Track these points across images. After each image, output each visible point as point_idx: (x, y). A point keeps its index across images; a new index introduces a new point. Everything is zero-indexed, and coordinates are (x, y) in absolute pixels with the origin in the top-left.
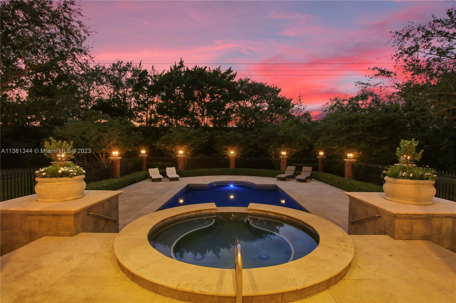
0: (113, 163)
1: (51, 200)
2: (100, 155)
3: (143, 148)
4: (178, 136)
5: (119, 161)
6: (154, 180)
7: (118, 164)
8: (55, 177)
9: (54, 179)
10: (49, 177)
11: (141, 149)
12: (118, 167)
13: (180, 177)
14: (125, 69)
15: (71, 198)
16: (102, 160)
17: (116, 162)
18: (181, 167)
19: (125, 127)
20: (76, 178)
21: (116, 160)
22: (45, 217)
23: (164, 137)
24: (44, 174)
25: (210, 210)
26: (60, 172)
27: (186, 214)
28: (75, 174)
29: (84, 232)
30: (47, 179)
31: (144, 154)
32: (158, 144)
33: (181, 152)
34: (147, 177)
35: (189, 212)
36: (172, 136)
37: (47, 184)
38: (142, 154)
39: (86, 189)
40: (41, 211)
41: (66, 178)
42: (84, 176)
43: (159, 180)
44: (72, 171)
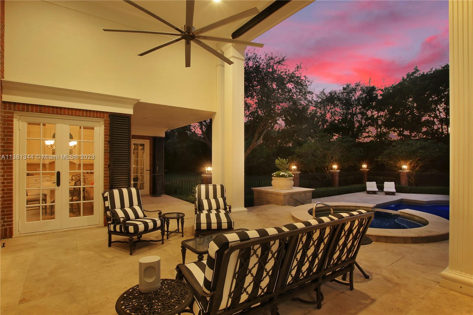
0: (333, 175)
1: (277, 188)
2: (326, 169)
3: (364, 163)
4: (401, 151)
5: (338, 174)
6: (369, 192)
7: (337, 176)
8: (279, 177)
9: (278, 178)
10: (277, 177)
11: (363, 163)
12: (337, 178)
13: (397, 192)
14: (354, 90)
15: (286, 188)
16: (327, 172)
17: (335, 174)
18: (404, 182)
19: (346, 145)
20: (288, 178)
21: (336, 173)
22: (273, 195)
23: (386, 152)
24: (275, 175)
25: (367, 208)
26: (281, 174)
27: (347, 207)
28: (288, 176)
29: (289, 205)
30: (276, 178)
31: (366, 169)
32: (380, 159)
33: (405, 167)
34: (364, 189)
35: (350, 206)
36: (394, 150)
37: (276, 180)
38: (363, 168)
39: (293, 186)
40: (272, 192)
41: (283, 178)
42: (293, 178)
43: (374, 193)
44: (286, 174)
